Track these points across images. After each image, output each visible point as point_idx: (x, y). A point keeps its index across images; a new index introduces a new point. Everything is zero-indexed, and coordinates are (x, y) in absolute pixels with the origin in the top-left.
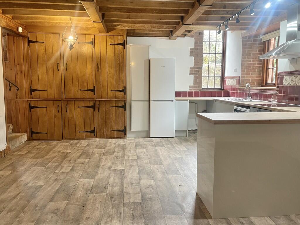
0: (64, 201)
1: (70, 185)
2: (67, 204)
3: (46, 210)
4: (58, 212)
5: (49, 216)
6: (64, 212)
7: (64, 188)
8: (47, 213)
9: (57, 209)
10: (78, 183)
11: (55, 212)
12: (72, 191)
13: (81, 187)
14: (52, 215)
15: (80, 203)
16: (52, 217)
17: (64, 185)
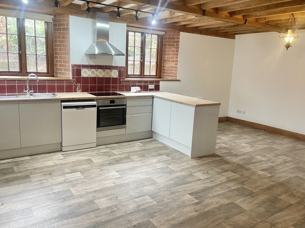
0: (281, 199)
1: (263, 209)
2: (280, 195)
3: (299, 200)
4: (290, 194)
5: (298, 195)
6: (286, 192)
7: (272, 210)
8: (299, 197)
9: (290, 196)
10: (254, 207)
11: (293, 195)
12: (268, 203)
13: (255, 202)
14: (296, 194)
15: (269, 191)
16: (296, 193)
17: (269, 214)
